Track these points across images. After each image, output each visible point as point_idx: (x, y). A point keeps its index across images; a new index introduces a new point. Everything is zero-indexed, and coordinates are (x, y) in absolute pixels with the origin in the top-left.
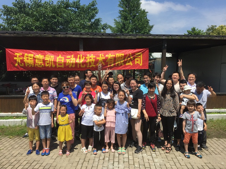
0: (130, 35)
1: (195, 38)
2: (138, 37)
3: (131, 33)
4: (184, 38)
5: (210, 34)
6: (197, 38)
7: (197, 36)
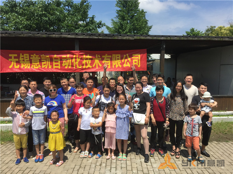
0: (128, 36)
1: (194, 39)
2: (135, 37)
3: (129, 34)
4: (182, 38)
5: (209, 34)
6: (196, 39)
7: (196, 37)
